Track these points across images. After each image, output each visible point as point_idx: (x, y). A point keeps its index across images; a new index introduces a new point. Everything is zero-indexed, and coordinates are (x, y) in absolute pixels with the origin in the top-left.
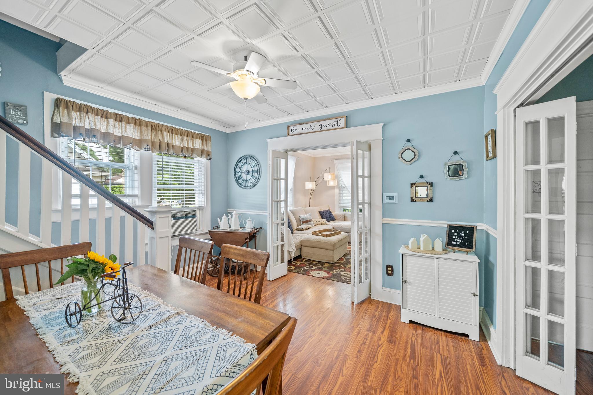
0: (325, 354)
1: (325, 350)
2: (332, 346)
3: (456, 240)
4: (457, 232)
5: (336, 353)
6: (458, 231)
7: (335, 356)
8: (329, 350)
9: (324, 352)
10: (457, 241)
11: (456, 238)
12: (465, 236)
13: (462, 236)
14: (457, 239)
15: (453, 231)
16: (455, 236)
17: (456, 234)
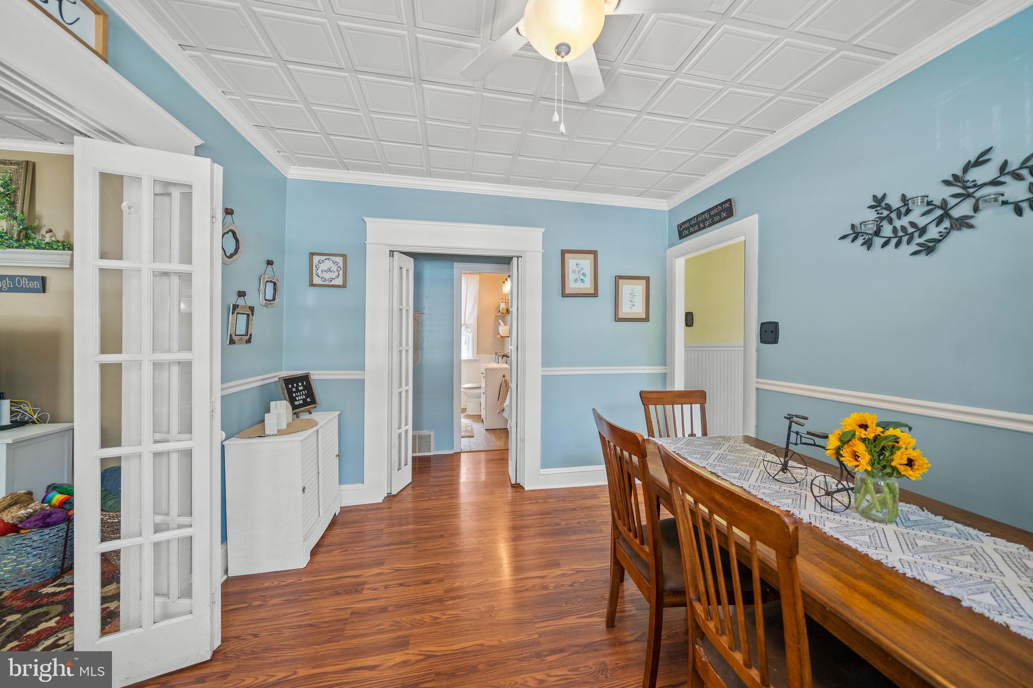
3: (297, 398)
4: (295, 387)
6: (295, 385)
10: (299, 400)
11: (296, 396)
12: (304, 390)
13: (302, 390)
14: (298, 396)
15: (290, 386)
16: (295, 392)
17: (294, 390)
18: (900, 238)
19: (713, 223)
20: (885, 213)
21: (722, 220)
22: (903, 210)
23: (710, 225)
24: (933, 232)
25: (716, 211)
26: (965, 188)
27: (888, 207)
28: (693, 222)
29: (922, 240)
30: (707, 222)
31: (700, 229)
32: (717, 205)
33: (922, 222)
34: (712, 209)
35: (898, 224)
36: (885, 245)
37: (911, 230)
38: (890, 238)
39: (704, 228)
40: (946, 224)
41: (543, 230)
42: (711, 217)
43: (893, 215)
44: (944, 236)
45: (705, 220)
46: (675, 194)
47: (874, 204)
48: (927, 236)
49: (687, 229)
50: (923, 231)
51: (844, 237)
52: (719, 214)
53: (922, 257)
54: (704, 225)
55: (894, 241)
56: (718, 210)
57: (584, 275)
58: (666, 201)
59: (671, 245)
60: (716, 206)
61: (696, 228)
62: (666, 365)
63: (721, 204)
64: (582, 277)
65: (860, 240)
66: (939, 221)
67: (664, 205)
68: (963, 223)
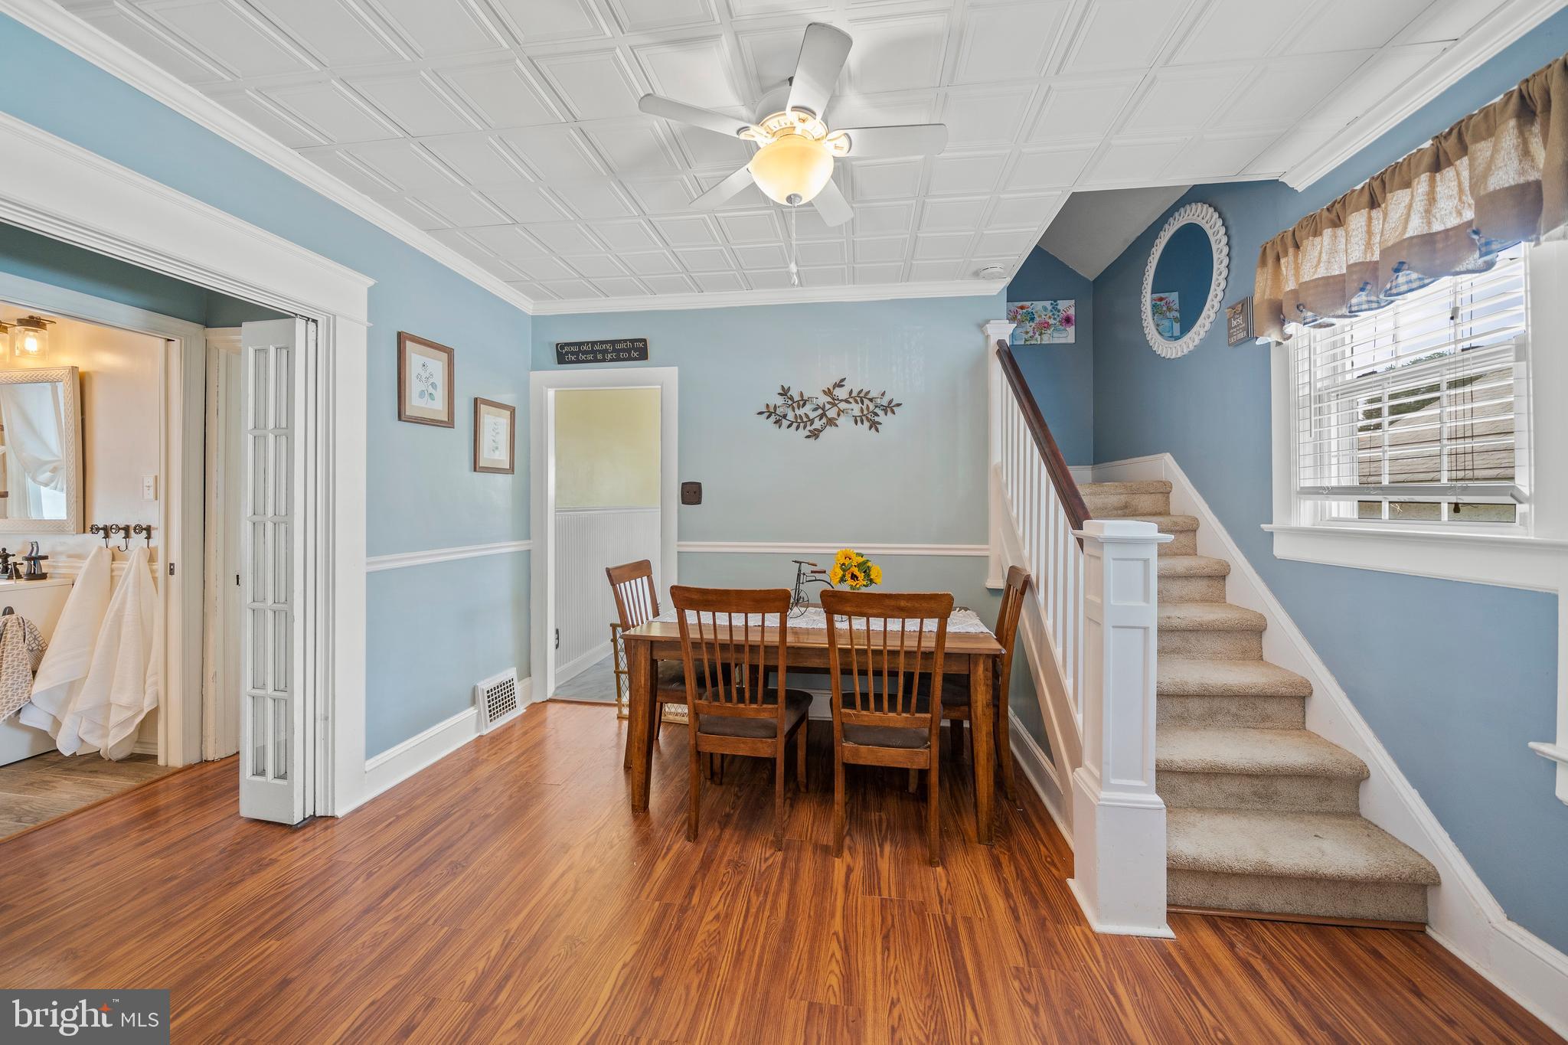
0: (723, 890)
1: (726, 900)
2: (710, 916)
5: (695, 900)
7: (697, 892)
8: (715, 900)
9: (728, 893)
18: (800, 422)
19: (618, 359)
20: (790, 402)
21: (630, 359)
22: (801, 403)
23: (611, 360)
24: (817, 424)
25: (623, 346)
26: (833, 399)
27: (791, 398)
28: (585, 348)
29: (812, 428)
30: (609, 356)
31: (596, 360)
32: (628, 340)
33: (812, 415)
34: (619, 341)
35: (798, 412)
36: (789, 426)
37: (805, 419)
38: (793, 422)
39: (604, 360)
40: (824, 420)
41: (371, 282)
42: (614, 350)
43: (795, 405)
44: (823, 428)
45: (606, 351)
46: (552, 298)
47: (782, 392)
48: (813, 427)
49: (569, 354)
50: (812, 422)
51: (761, 413)
52: (628, 351)
53: (812, 440)
54: (604, 356)
55: (795, 425)
56: (626, 346)
57: (434, 385)
58: (532, 301)
59: (536, 366)
60: (625, 341)
61: (590, 356)
62: (530, 539)
63: (633, 341)
64: (431, 390)
65: (773, 418)
66: (821, 417)
67: (528, 306)
68: (831, 422)
